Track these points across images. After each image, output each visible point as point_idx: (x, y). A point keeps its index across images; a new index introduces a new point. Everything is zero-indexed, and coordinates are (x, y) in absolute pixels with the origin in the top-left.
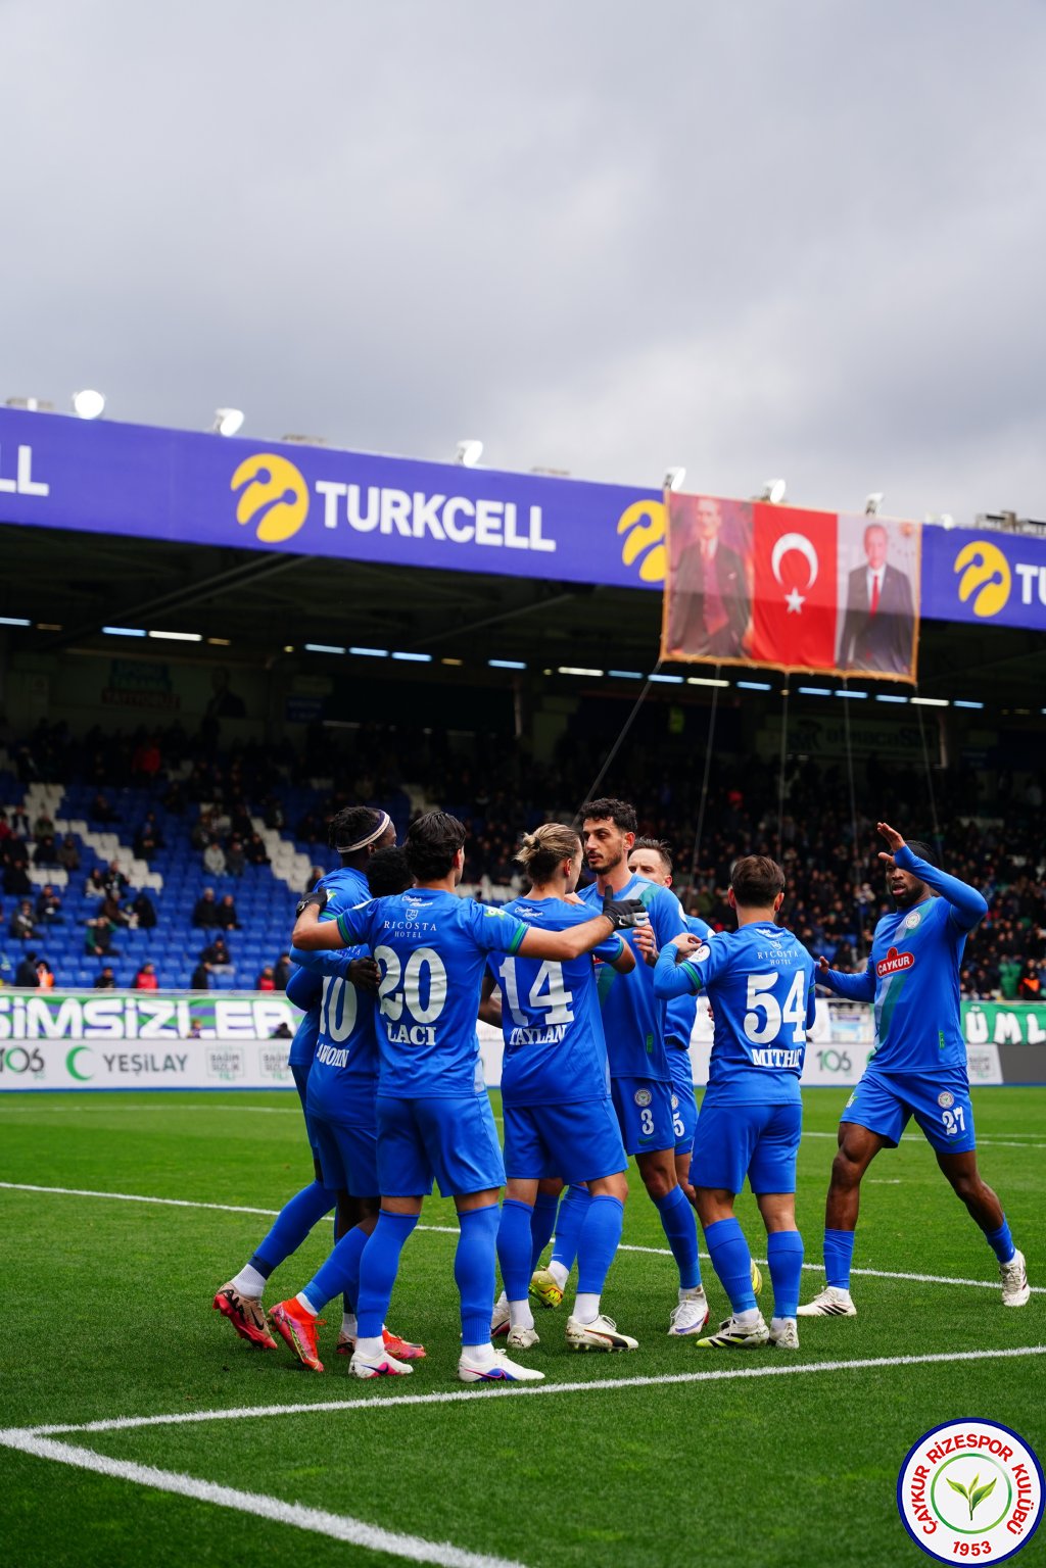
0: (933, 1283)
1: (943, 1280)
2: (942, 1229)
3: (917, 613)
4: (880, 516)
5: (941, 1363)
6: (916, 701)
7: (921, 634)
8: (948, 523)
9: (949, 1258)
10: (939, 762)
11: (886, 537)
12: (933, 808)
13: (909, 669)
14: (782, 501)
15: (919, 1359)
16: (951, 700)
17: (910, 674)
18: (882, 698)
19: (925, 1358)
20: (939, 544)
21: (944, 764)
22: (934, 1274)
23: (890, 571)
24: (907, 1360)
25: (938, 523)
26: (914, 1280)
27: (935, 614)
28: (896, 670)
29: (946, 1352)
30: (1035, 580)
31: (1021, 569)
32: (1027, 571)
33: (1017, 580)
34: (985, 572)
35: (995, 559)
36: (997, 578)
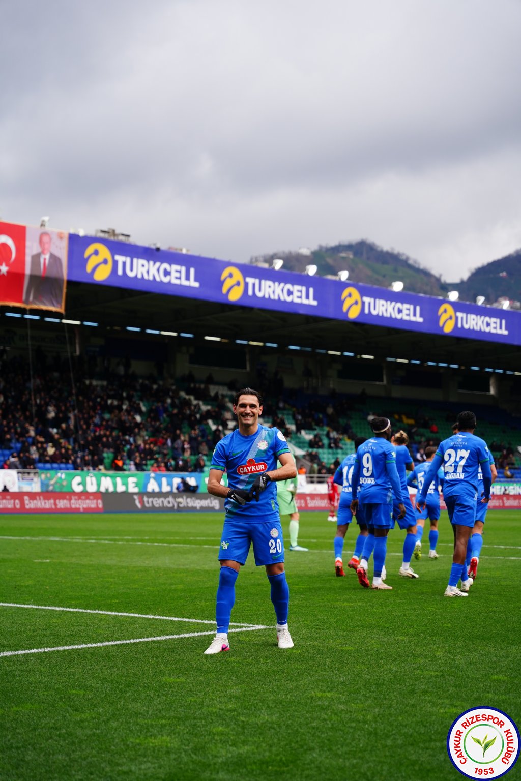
0: (63, 611)
1: (68, 609)
2: (69, 584)
3: (65, 277)
4: (48, 228)
5: (64, 651)
6: (64, 321)
7: (67, 288)
8: (82, 233)
9: (71, 599)
10: (75, 352)
11: (51, 239)
12: (72, 375)
13: (61, 306)
15: (53, 649)
16: (82, 321)
17: (61, 308)
18: (48, 319)
19: (56, 649)
20: (77, 243)
21: (78, 353)
22: (63, 607)
23: (53, 256)
24: (47, 650)
25: (77, 233)
26: (53, 610)
27: (75, 278)
28: (54, 305)
29: (67, 645)
30: (124, 264)
31: (117, 257)
32: (120, 259)
33: (115, 263)
34: (99, 259)
35: (104, 252)
36: (105, 262)
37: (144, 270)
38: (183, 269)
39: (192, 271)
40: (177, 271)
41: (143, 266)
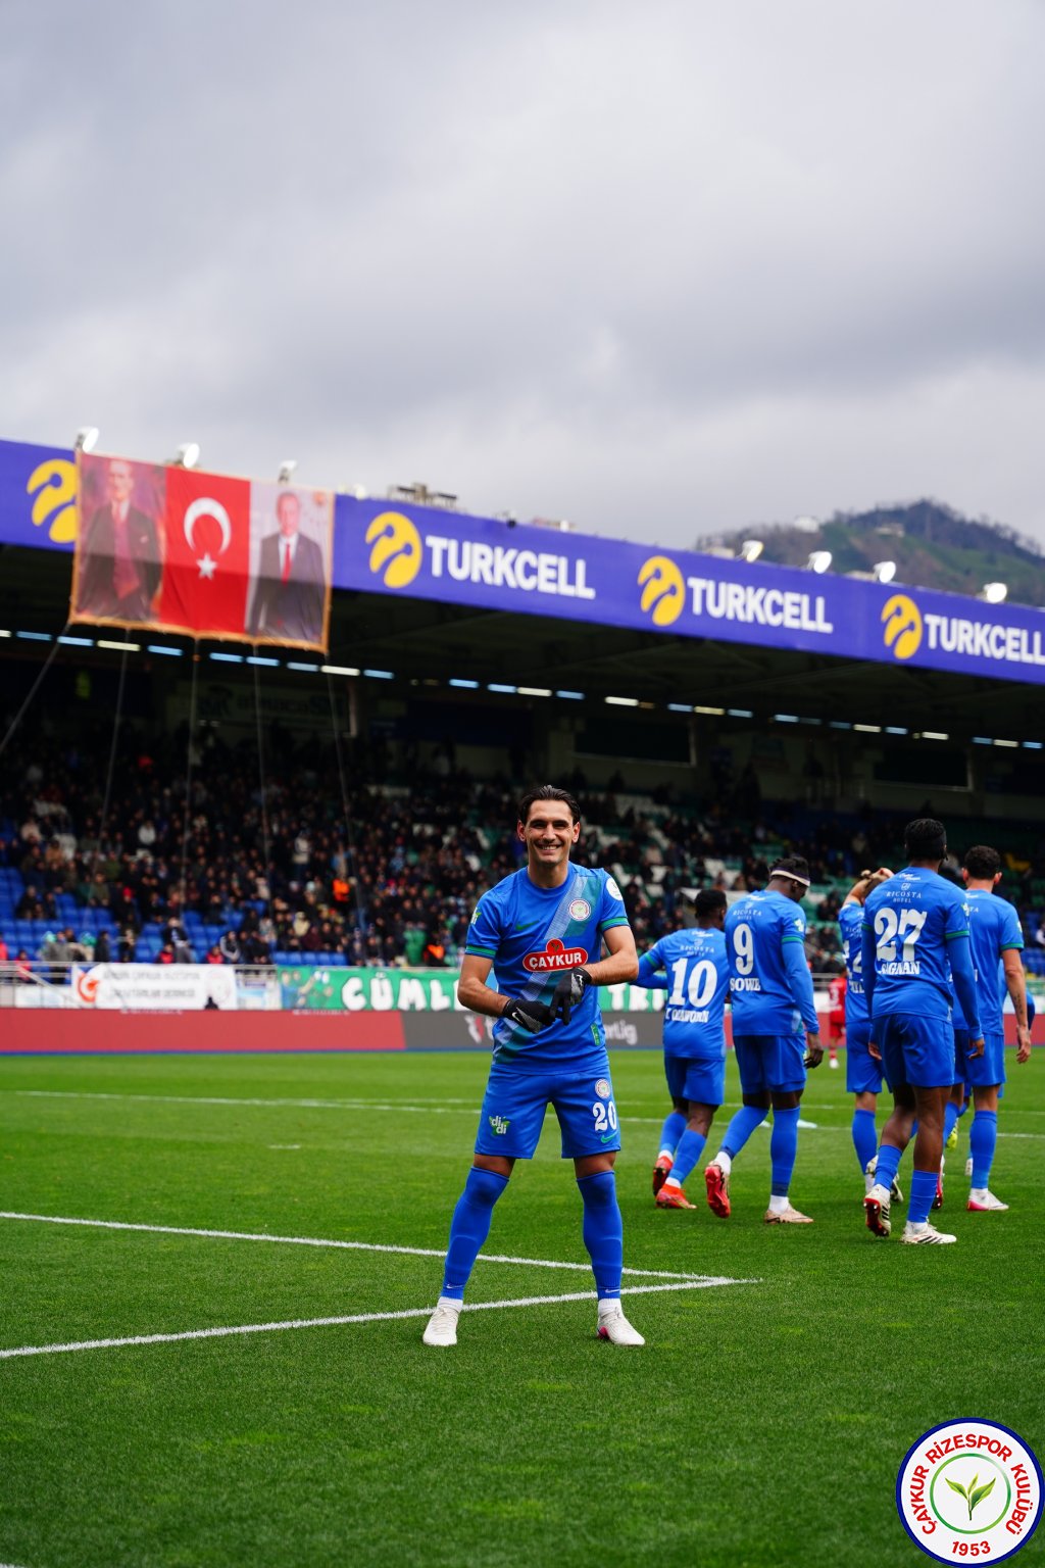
0: (327, 1247)
1: (337, 1244)
2: (339, 1194)
3: (328, 581)
4: (293, 484)
5: (331, 1327)
6: (327, 669)
7: (333, 602)
8: (361, 493)
9: (344, 1222)
10: (349, 730)
11: (299, 506)
12: (342, 776)
13: (321, 638)
14: (197, 465)
15: (309, 1323)
16: (362, 669)
17: (320, 642)
18: (294, 666)
19: (315, 1322)
20: (351, 513)
21: (354, 731)
22: (328, 1238)
23: (303, 540)
24: (297, 1324)
25: (350, 493)
26: (308, 1245)
27: (348, 583)
28: (305, 637)
29: (337, 1316)
30: (445, 553)
31: (431, 541)
32: (437, 543)
33: (427, 552)
34: (395, 544)
35: (406, 530)
36: (408, 550)
37: (485, 565)
38: (563, 563)
39: (581, 566)
40: (550, 567)
41: (483, 557)
